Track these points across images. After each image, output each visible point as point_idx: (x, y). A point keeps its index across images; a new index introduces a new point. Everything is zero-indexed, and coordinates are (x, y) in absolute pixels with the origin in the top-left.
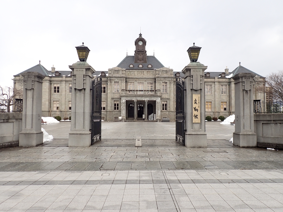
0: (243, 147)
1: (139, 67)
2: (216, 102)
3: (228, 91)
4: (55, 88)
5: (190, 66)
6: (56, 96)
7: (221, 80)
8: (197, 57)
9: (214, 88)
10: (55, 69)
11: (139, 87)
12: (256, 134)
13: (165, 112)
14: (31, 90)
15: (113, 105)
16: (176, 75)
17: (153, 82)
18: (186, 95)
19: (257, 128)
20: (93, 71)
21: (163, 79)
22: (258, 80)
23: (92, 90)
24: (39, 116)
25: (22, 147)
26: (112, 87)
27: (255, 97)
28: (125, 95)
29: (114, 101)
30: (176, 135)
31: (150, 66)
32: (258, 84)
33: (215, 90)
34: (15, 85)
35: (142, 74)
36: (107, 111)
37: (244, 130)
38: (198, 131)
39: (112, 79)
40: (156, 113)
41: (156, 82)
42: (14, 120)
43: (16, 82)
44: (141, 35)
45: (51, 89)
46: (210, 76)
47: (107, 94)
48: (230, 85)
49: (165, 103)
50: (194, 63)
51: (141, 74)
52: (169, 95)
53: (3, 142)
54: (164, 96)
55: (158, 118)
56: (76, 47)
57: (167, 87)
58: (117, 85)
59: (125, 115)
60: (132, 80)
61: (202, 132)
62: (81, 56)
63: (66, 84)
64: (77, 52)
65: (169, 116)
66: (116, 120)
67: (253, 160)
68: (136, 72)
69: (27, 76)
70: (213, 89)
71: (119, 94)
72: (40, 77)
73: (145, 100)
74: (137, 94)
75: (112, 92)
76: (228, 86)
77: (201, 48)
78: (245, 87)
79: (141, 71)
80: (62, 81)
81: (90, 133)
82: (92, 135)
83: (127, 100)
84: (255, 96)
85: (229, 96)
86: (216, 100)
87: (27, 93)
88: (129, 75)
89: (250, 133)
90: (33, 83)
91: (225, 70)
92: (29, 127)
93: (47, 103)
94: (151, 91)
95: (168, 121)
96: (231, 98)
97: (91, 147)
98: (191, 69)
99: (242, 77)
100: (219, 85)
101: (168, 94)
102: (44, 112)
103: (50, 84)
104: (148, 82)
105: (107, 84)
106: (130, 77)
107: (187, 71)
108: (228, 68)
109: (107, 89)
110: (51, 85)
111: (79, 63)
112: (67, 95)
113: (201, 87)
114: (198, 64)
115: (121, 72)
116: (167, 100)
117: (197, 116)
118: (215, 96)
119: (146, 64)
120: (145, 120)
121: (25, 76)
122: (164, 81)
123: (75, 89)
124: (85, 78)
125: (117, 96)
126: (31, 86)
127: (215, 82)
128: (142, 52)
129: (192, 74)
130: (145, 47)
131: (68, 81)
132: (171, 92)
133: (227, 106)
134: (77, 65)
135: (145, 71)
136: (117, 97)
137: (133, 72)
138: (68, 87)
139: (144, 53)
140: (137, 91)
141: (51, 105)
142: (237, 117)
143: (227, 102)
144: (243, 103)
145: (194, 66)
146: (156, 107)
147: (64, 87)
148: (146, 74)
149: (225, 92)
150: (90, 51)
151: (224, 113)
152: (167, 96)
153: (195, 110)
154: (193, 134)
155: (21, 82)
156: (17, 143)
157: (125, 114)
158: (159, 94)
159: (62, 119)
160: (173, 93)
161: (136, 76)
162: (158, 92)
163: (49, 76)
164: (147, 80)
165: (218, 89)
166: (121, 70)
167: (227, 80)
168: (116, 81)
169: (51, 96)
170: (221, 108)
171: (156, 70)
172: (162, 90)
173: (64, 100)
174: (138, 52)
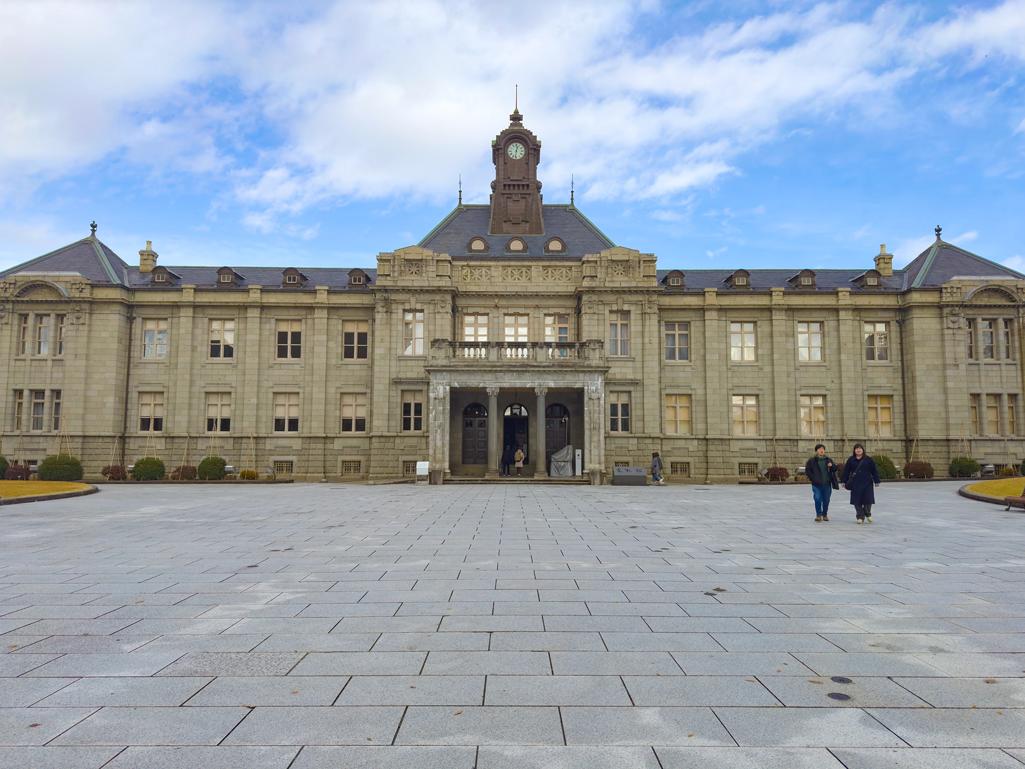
1: (508, 248)
2: (845, 398)
3: (899, 347)
4: (148, 335)
6: (151, 370)
7: (863, 301)
9: (834, 334)
10: (157, 260)
11: (508, 333)
13: (625, 441)
15: (399, 411)
16: (665, 281)
17: (569, 311)
21: (612, 298)
26: (394, 333)
27: (1019, 373)
28: (445, 362)
29: (402, 391)
31: (555, 246)
33: (839, 343)
35: (524, 279)
36: (371, 434)
39: (393, 297)
40: (587, 442)
41: (583, 312)
44: (520, 118)
45: (130, 340)
46: (814, 284)
47: (373, 360)
48: (904, 321)
49: (624, 399)
51: (516, 276)
52: (639, 365)
54: (619, 371)
55: (592, 466)
57: (628, 334)
58: (416, 324)
59: (447, 454)
60: (482, 302)
63: (199, 321)
65: (641, 459)
68: (496, 269)
70: (829, 341)
71: (422, 363)
73: (536, 385)
74: (500, 357)
75: (393, 352)
76: (894, 327)
79: (517, 266)
80: (177, 306)
83: (456, 385)
84: (1019, 367)
85: (900, 370)
86: (847, 386)
88: (468, 280)
91: (877, 260)
93: (111, 401)
94: (559, 346)
95: (641, 482)
96: (913, 378)
100: (857, 323)
101: (634, 360)
102: (97, 440)
103: (128, 318)
104: (546, 311)
105: (374, 320)
106: (473, 289)
109: (373, 342)
110: (131, 323)
112: (197, 366)
115: (432, 268)
116: (631, 388)
118: (840, 372)
119: (540, 238)
120: (535, 478)
122: (615, 308)
125: (415, 372)
127: (837, 310)
128: (521, 188)
130: (536, 168)
131: (205, 307)
132: (646, 353)
133: (896, 416)
135: (534, 263)
136: (414, 375)
137: (484, 270)
138: (206, 331)
139: (529, 192)
140: (501, 345)
141: (126, 409)
143: (896, 398)
146: (586, 419)
147: (188, 334)
148: (541, 279)
149: (884, 354)
151: (881, 445)
152: (631, 370)
157: (447, 449)
158: (597, 362)
159: (170, 470)
160: (656, 358)
161: (495, 284)
162: (594, 349)
163: (123, 287)
164: (544, 303)
165: (854, 338)
166: (433, 260)
167: (891, 301)
168: (413, 307)
169: (132, 372)
170: (867, 421)
171: (584, 259)
172: (607, 346)
173: (187, 388)
174: (505, 189)
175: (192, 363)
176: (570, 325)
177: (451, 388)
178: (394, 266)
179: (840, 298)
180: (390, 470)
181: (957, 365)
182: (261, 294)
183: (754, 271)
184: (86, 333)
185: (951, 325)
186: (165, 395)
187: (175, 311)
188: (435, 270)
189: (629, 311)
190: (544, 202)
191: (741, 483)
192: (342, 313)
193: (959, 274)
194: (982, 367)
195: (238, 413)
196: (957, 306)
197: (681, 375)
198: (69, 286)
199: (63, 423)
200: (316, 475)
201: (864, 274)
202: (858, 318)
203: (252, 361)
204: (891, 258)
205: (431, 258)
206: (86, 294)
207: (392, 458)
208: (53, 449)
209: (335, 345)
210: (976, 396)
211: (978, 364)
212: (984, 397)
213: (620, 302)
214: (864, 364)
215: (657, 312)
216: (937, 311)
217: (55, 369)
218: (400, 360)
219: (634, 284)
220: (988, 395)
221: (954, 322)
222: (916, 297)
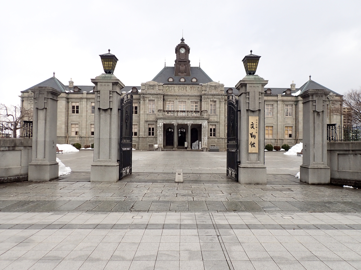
0: (313, 184)
1: (180, 81)
2: (278, 127)
3: (295, 112)
4: (73, 107)
5: (246, 80)
6: (74, 117)
7: (285, 98)
8: (255, 68)
9: (276, 108)
10: (74, 84)
11: (180, 107)
12: (329, 167)
13: (214, 139)
14: (43, 109)
15: (147, 130)
16: (227, 91)
17: (198, 100)
18: (240, 118)
19: (330, 160)
20: (122, 86)
21: (211, 97)
22: (334, 99)
23: (121, 110)
24: (53, 143)
25: (31, 182)
26: (146, 107)
27: (329, 120)
28: (162, 116)
29: (148, 124)
30: (227, 168)
31: (194, 80)
32: (333, 103)
33: (277, 111)
34: (23, 104)
35: (185, 90)
36: (139, 137)
37: (314, 162)
38: (255, 163)
39: (146, 96)
40: (202, 140)
41: (202, 101)
42: (22, 148)
43: (24, 99)
44: (184, 40)
45: (68, 108)
46: (271, 93)
47: (140, 115)
48: (297, 104)
49: (214, 127)
50: (251, 77)
51: (182, 90)
52: (219, 117)
53: (8, 176)
54: (212, 119)
55: (204, 146)
56: (100, 56)
57: (216, 107)
58: (152, 104)
59: (162, 143)
60: (172, 97)
61: (260, 165)
62: (107, 67)
63: (88, 103)
64: (102, 61)
65: (218, 145)
66: (151, 148)
67: (326, 200)
68: (176, 88)
69: (38, 92)
70: (275, 110)
71: (154, 116)
72: (54, 93)
73: (188, 123)
74: (177, 115)
75: (146, 112)
76: (294, 106)
77: (260, 57)
78: (316, 107)
79: (182, 87)
80: (81, 98)
81: (118, 164)
82: (121, 167)
83: (165, 123)
84: (329, 118)
85: (295, 119)
86: (279, 124)
87: (39, 113)
88: (168, 91)
89: (322, 167)
90: (46, 101)
91: (291, 85)
92: (40, 156)
93: (64, 126)
94: (195, 112)
95: (217, 150)
96: (298, 121)
97: (119, 183)
98: (247, 84)
99: (312, 95)
100: (283, 105)
101: (217, 115)
102: (60, 138)
103: (67, 102)
104: (191, 100)
105: (140, 103)
106: (169, 93)
107: (242, 87)
108: (294, 83)
109: (140, 109)
110: (68, 103)
111: (103, 75)
113: (259, 108)
114: (257, 77)
115: (157, 87)
116: (216, 124)
117: (255, 143)
119: (190, 78)
120: (188, 149)
121: (36, 92)
122: (212, 100)
123: (99, 109)
124: (111, 95)
125: (152, 118)
126: (44, 105)
127: (277, 101)
129: (248, 91)
130: (188, 55)
131: (90, 99)
132: (221, 113)
133: (293, 132)
134: (102, 78)
135: (188, 86)
136: (152, 119)
137: (172, 88)
138: (90, 106)
139: (186, 63)
140: (178, 111)
141: (68, 129)
142: (306, 146)
143: (293, 127)
144: (313, 129)
145: (251, 80)
146: (202, 133)
147: (85, 107)
149: (291, 114)
150: (118, 60)
151: (288, 141)
152: (216, 118)
153: (252, 137)
154: (249, 166)
155: (31, 100)
156: (26, 176)
157: (162, 141)
158: (206, 116)
159: (82, 147)
160: (224, 115)
161: (176, 92)
162: (205, 113)
163: (65, 93)
164: (191, 98)
165: (282, 110)
167: (293, 99)
168: (151, 99)
169: (69, 118)
170: (285, 134)
171: (203, 85)
172: (209, 111)
173: (85, 123)
174: (179, 62)
175: (86, 115)
176: (198, 105)
177: (163, 124)
178: (146, 87)
179: (278, 97)
180: (145, 147)
186: (79, 124)
187: (81, 100)
189: (216, 101)
190: (191, 66)
201: (287, 90)
202: (283, 103)
204: (295, 85)
205: (157, 84)
207: (145, 144)
213: (213, 98)
214: (284, 117)
215: (224, 101)
218: (147, 115)
219: (217, 93)
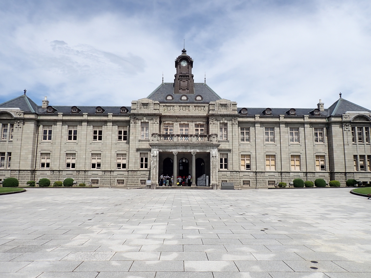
1: (181, 99)
2: (307, 156)
3: (327, 137)
6: (45, 145)
9: (303, 132)
10: (49, 103)
11: (181, 131)
13: (226, 172)
15: (139, 161)
16: (240, 112)
17: (204, 123)
21: (221, 118)
26: (137, 131)
28: (157, 142)
29: (140, 153)
31: (199, 98)
33: (305, 136)
36: (128, 170)
39: (137, 117)
41: (210, 123)
45: (38, 133)
46: (295, 114)
47: (129, 141)
48: (328, 128)
49: (225, 157)
51: (184, 109)
52: (231, 143)
54: (223, 146)
55: (213, 182)
57: (227, 132)
58: (146, 128)
60: (171, 119)
63: (64, 126)
65: (232, 179)
66: (143, 185)
68: (176, 107)
70: (302, 135)
71: (148, 142)
73: (192, 151)
74: (178, 141)
75: (137, 138)
76: (325, 130)
79: (184, 106)
83: (161, 151)
85: (328, 146)
86: (308, 152)
94: (201, 136)
95: (232, 188)
96: (333, 149)
104: (195, 123)
105: (130, 126)
106: (167, 114)
110: (38, 127)
116: (228, 152)
118: (305, 147)
119: (193, 95)
125: (145, 145)
127: (304, 124)
128: (186, 77)
130: (191, 69)
131: (66, 121)
133: (326, 163)
136: (145, 147)
137: (172, 107)
139: (189, 78)
140: (178, 136)
141: (36, 160)
143: (326, 157)
146: (211, 164)
148: (194, 110)
149: (321, 140)
152: (228, 146)
158: (215, 142)
159: (52, 183)
160: (237, 141)
161: (176, 112)
162: (214, 138)
163: (35, 114)
164: (195, 119)
166: (152, 103)
167: (324, 120)
168: (144, 121)
169: (38, 146)
170: (315, 165)
171: (210, 103)
172: (219, 136)
173: (59, 152)
174: (180, 77)
175: (61, 142)
176: (205, 128)
177: (159, 152)
178: (137, 106)
179: (305, 119)
180: (135, 183)
181: (348, 144)
182: (88, 116)
183: (273, 109)
184: (21, 131)
185: (346, 130)
186: (51, 154)
187: (55, 123)
188: (153, 107)
189: (227, 123)
190: (195, 82)
191: (269, 188)
192: (118, 123)
193: (349, 111)
194: (358, 145)
195: (78, 161)
196: (348, 122)
197: (247, 147)
198: (15, 113)
199: (11, 165)
200: (107, 185)
201: (314, 110)
202: (312, 127)
203: (84, 142)
204: (323, 105)
205: (152, 102)
206: (22, 116)
207: (136, 179)
208: (8, 175)
209: (115, 135)
210: (355, 156)
211: (356, 144)
212: (358, 157)
213: (223, 119)
214: (314, 144)
215: (238, 123)
216: (341, 124)
217: (9, 144)
218: (139, 141)
219: (229, 113)
220: (360, 156)
221: (347, 129)
222: (333, 119)
